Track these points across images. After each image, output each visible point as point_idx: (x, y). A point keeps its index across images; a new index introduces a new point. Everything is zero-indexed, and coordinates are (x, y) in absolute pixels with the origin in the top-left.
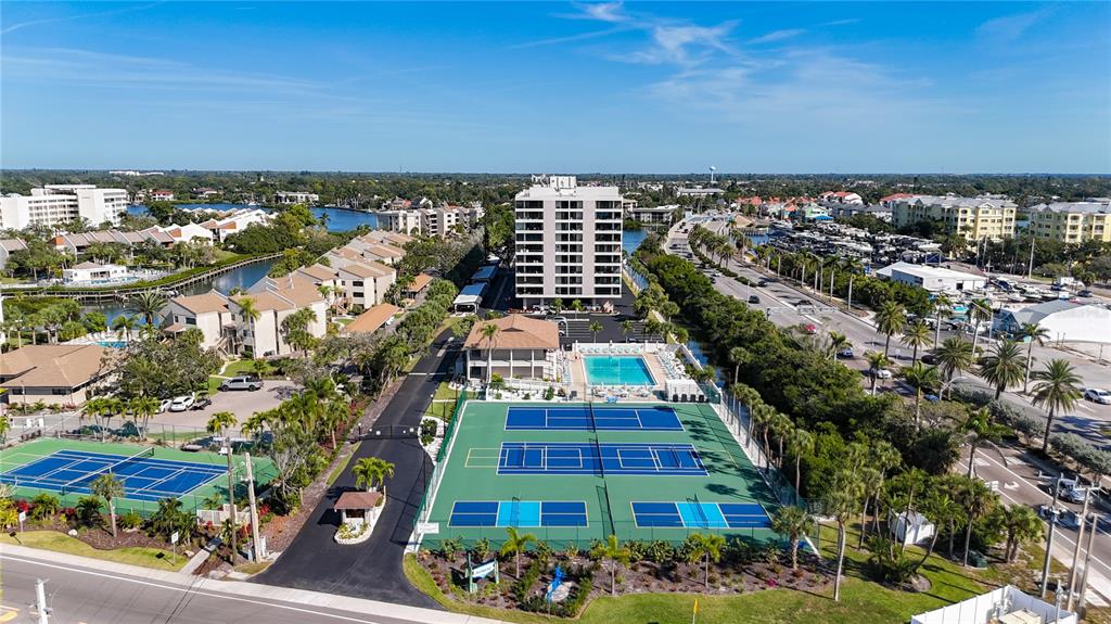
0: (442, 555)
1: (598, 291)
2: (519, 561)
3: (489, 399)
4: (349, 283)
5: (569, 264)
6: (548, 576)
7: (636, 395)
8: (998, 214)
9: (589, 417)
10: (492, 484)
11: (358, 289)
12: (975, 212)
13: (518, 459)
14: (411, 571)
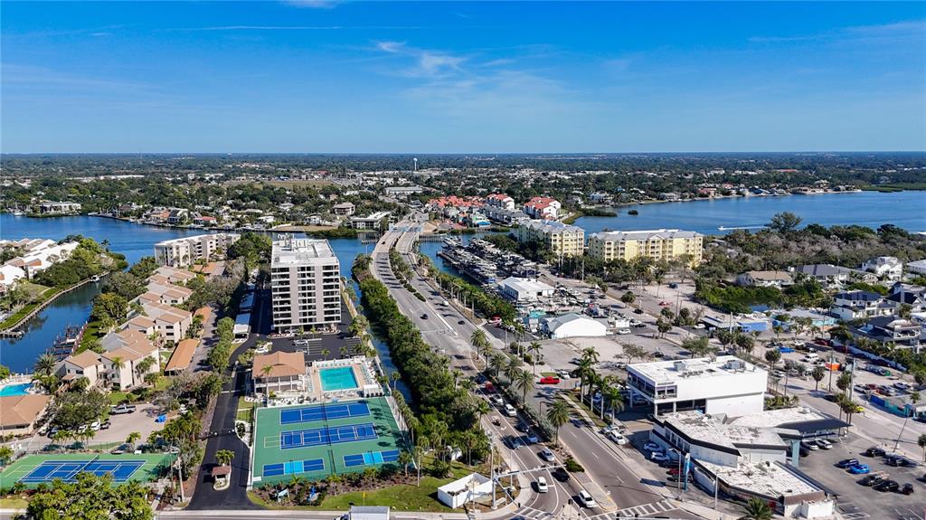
0: (264, 489)
1: (327, 319)
2: (296, 487)
3: (269, 406)
4: (163, 327)
5: (307, 304)
6: (309, 491)
7: (347, 395)
8: (574, 237)
9: (323, 412)
10: (279, 454)
11: (170, 331)
12: (561, 235)
13: (290, 440)
14: (251, 497)
